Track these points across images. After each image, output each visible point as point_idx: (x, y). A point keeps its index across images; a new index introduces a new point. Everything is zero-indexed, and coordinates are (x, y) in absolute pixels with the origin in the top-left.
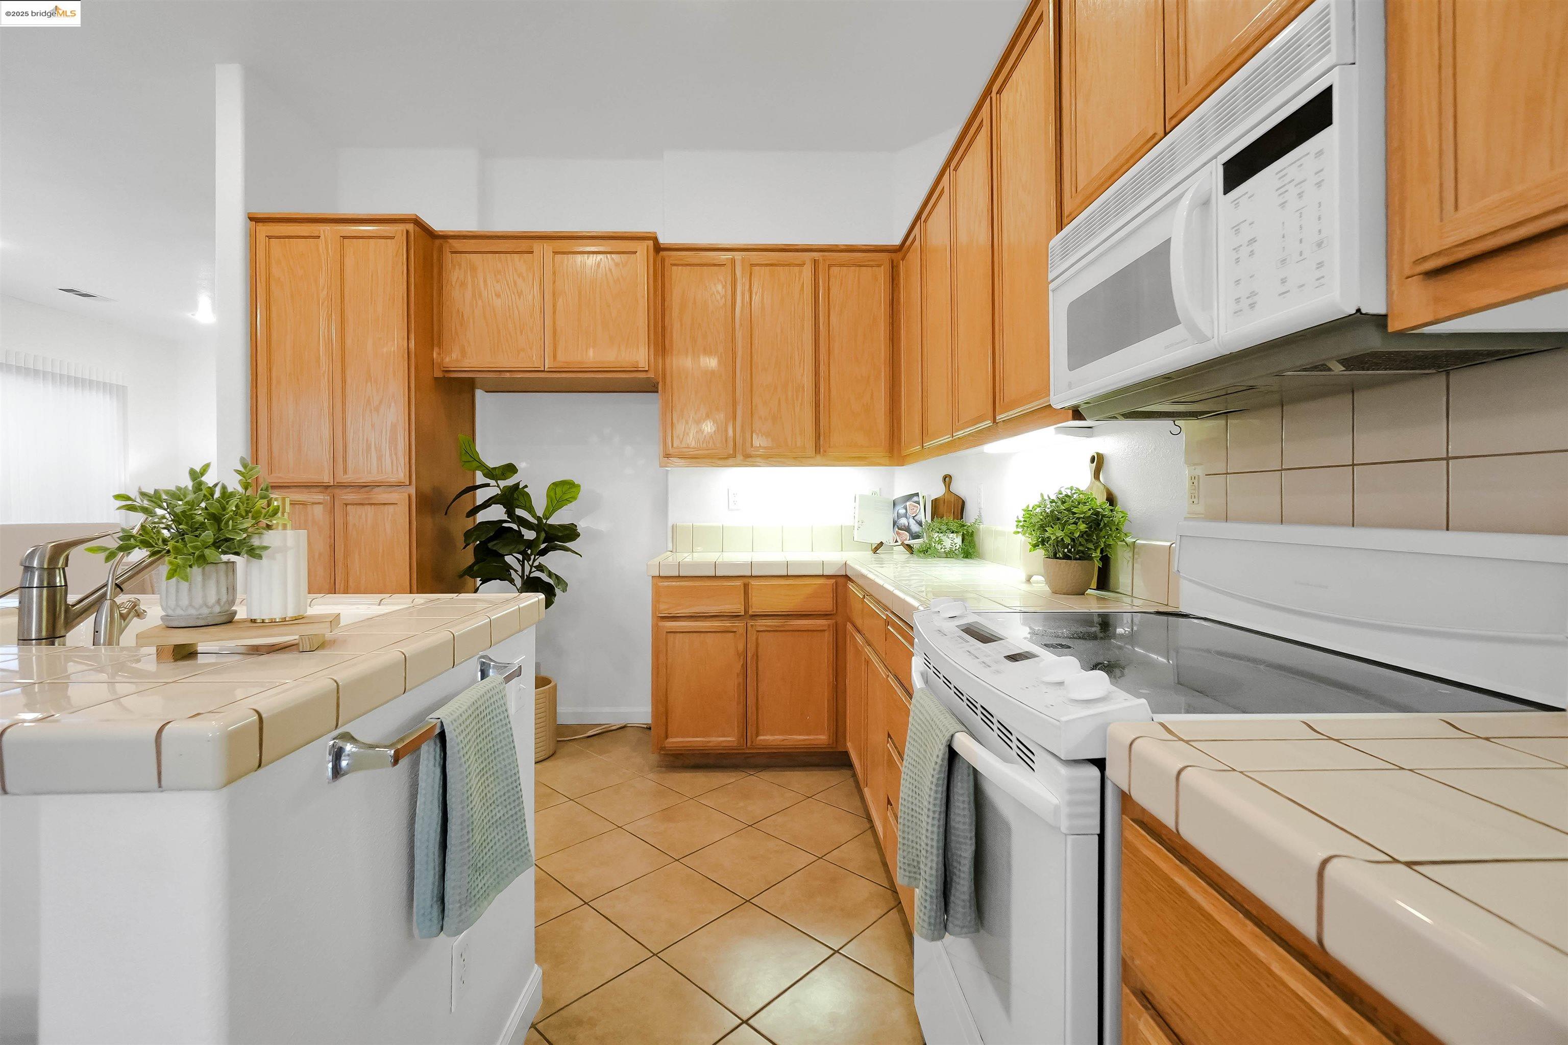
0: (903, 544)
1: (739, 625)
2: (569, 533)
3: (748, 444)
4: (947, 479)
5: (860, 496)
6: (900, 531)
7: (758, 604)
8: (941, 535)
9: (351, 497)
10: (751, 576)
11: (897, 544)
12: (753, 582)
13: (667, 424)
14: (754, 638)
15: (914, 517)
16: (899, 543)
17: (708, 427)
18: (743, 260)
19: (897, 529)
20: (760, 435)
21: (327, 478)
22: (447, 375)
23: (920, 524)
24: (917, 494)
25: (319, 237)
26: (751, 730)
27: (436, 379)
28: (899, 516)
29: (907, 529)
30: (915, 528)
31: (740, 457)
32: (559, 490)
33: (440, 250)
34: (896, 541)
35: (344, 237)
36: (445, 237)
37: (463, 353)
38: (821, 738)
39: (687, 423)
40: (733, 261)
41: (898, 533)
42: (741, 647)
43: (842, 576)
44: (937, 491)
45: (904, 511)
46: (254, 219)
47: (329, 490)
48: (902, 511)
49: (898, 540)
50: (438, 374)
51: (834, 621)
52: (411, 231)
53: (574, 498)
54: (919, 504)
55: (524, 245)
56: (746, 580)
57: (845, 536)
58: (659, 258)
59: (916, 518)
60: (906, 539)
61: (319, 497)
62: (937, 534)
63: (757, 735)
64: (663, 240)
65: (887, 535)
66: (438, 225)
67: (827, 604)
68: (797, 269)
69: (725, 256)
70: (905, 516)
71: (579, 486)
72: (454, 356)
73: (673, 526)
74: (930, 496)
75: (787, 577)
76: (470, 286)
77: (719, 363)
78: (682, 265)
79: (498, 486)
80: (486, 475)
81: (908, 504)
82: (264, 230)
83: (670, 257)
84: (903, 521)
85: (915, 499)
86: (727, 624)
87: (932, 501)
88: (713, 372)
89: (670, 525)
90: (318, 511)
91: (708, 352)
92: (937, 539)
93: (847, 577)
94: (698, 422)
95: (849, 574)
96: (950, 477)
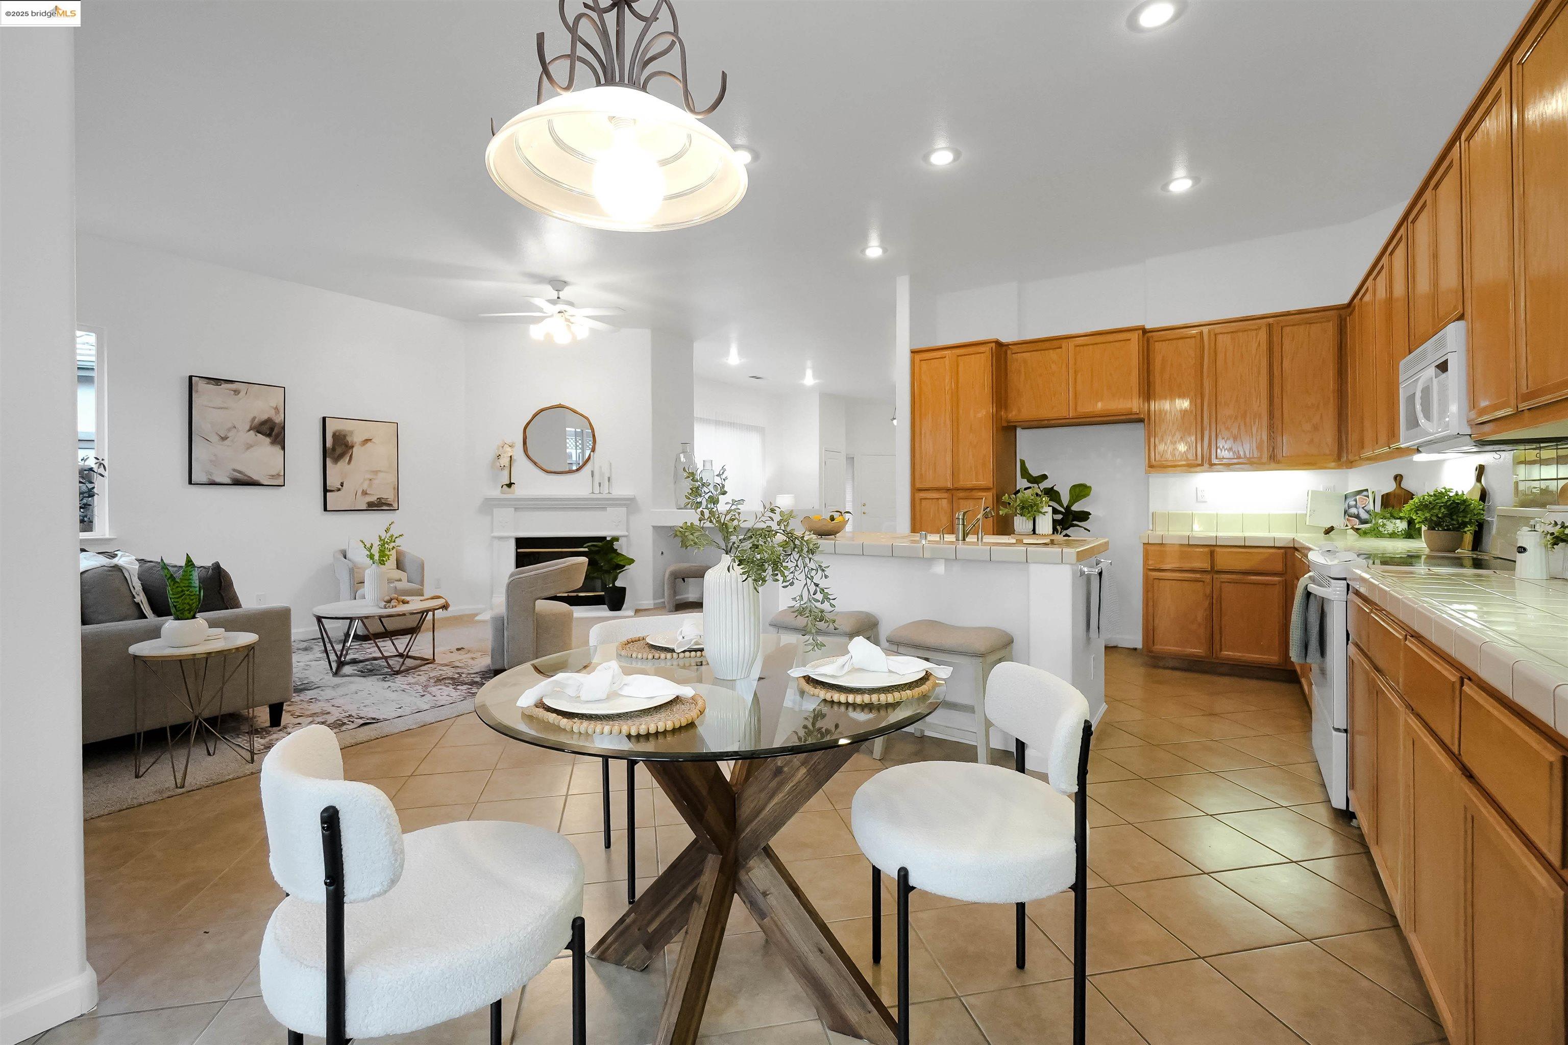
0: (1353, 528)
1: (1207, 578)
2: (1084, 516)
3: (1213, 456)
4: (1398, 478)
5: (1312, 491)
6: (1350, 518)
7: (1221, 564)
8: (1385, 520)
9: (961, 494)
10: (1216, 546)
11: (1347, 528)
12: (1218, 549)
13: (1149, 446)
14: (1219, 586)
15: (1363, 508)
16: (1350, 527)
17: (1182, 448)
18: (1209, 332)
19: (1347, 517)
20: (1223, 450)
21: (949, 485)
22: (1009, 424)
23: (1368, 512)
24: (1367, 490)
25: (945, 357)
26: (1217, 647)
27: (1003, 427)
28: (1349, 507)
29: (1357, 517)
30: (1364, 515)
31: (1206, 466)
32: (1077, 490)
33: (1006, 353)
34: (1347, 526)
35: (958, 356)
36: (1007, 345)
37: (1019, 411)
38: (1273, 658)
39: (1166, 444)
40: (1201, 333)
41: (1348, 520)
42: (1208, 591)
43: (1291, 547)
44: (1389, 487)
45: (1354, 503)
46: (912, 352)
47: (950, 491)
48: (1353, 503)
49: (1348, 524)
50: (1005, 424)
51: (1284, 579)
52: (994, 348)
53: (1088, 495)
54: (1368, 497)
55: (1056, 343)
56: (1212, 548)
57: (1297, 520)
58: (1146, 337)
59: (1365, 508)
60: (1355, 525)
61: (945, 495)
62: (1381, 520)
63: (1221, 650)
64: (1148, 327)
65: (1338, 521)
66: (1004, 340)
67: (1279, 567)
68: (1254, 333)
69: (1194, 331)
70: (1356, 506)
71: (1090, 488)
72: (1014, 413)
73: (1153, 513)
74: (1381, 491)
75: (1245, 547)
76: (1023, 373)
77: (1191, 402)
78: (1162, 341)
79: (1039, 488)
80: (1028, 481)
81: (1358, 497)
82: (918, 357)
83: (1152, 337)
84: (1353, 511)
85: (1365, 493)
86: (1198, 576)
87: (1383, 496)
88: (1186, 411)
89: (1151, 511)
90: (944, 503)
91: (1182, 396)
92: (1381, 524)
93: (1296, 549)
94: (1174, 443)
95: (1296, 546)
96: (1401, 476)
